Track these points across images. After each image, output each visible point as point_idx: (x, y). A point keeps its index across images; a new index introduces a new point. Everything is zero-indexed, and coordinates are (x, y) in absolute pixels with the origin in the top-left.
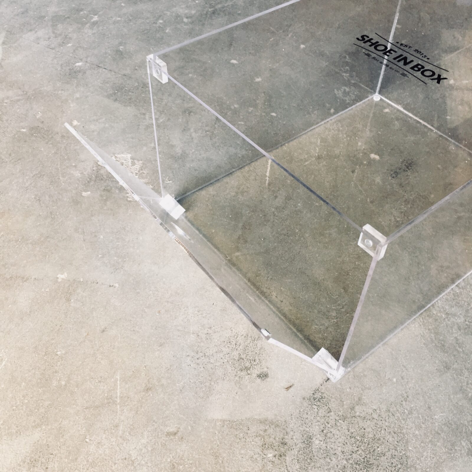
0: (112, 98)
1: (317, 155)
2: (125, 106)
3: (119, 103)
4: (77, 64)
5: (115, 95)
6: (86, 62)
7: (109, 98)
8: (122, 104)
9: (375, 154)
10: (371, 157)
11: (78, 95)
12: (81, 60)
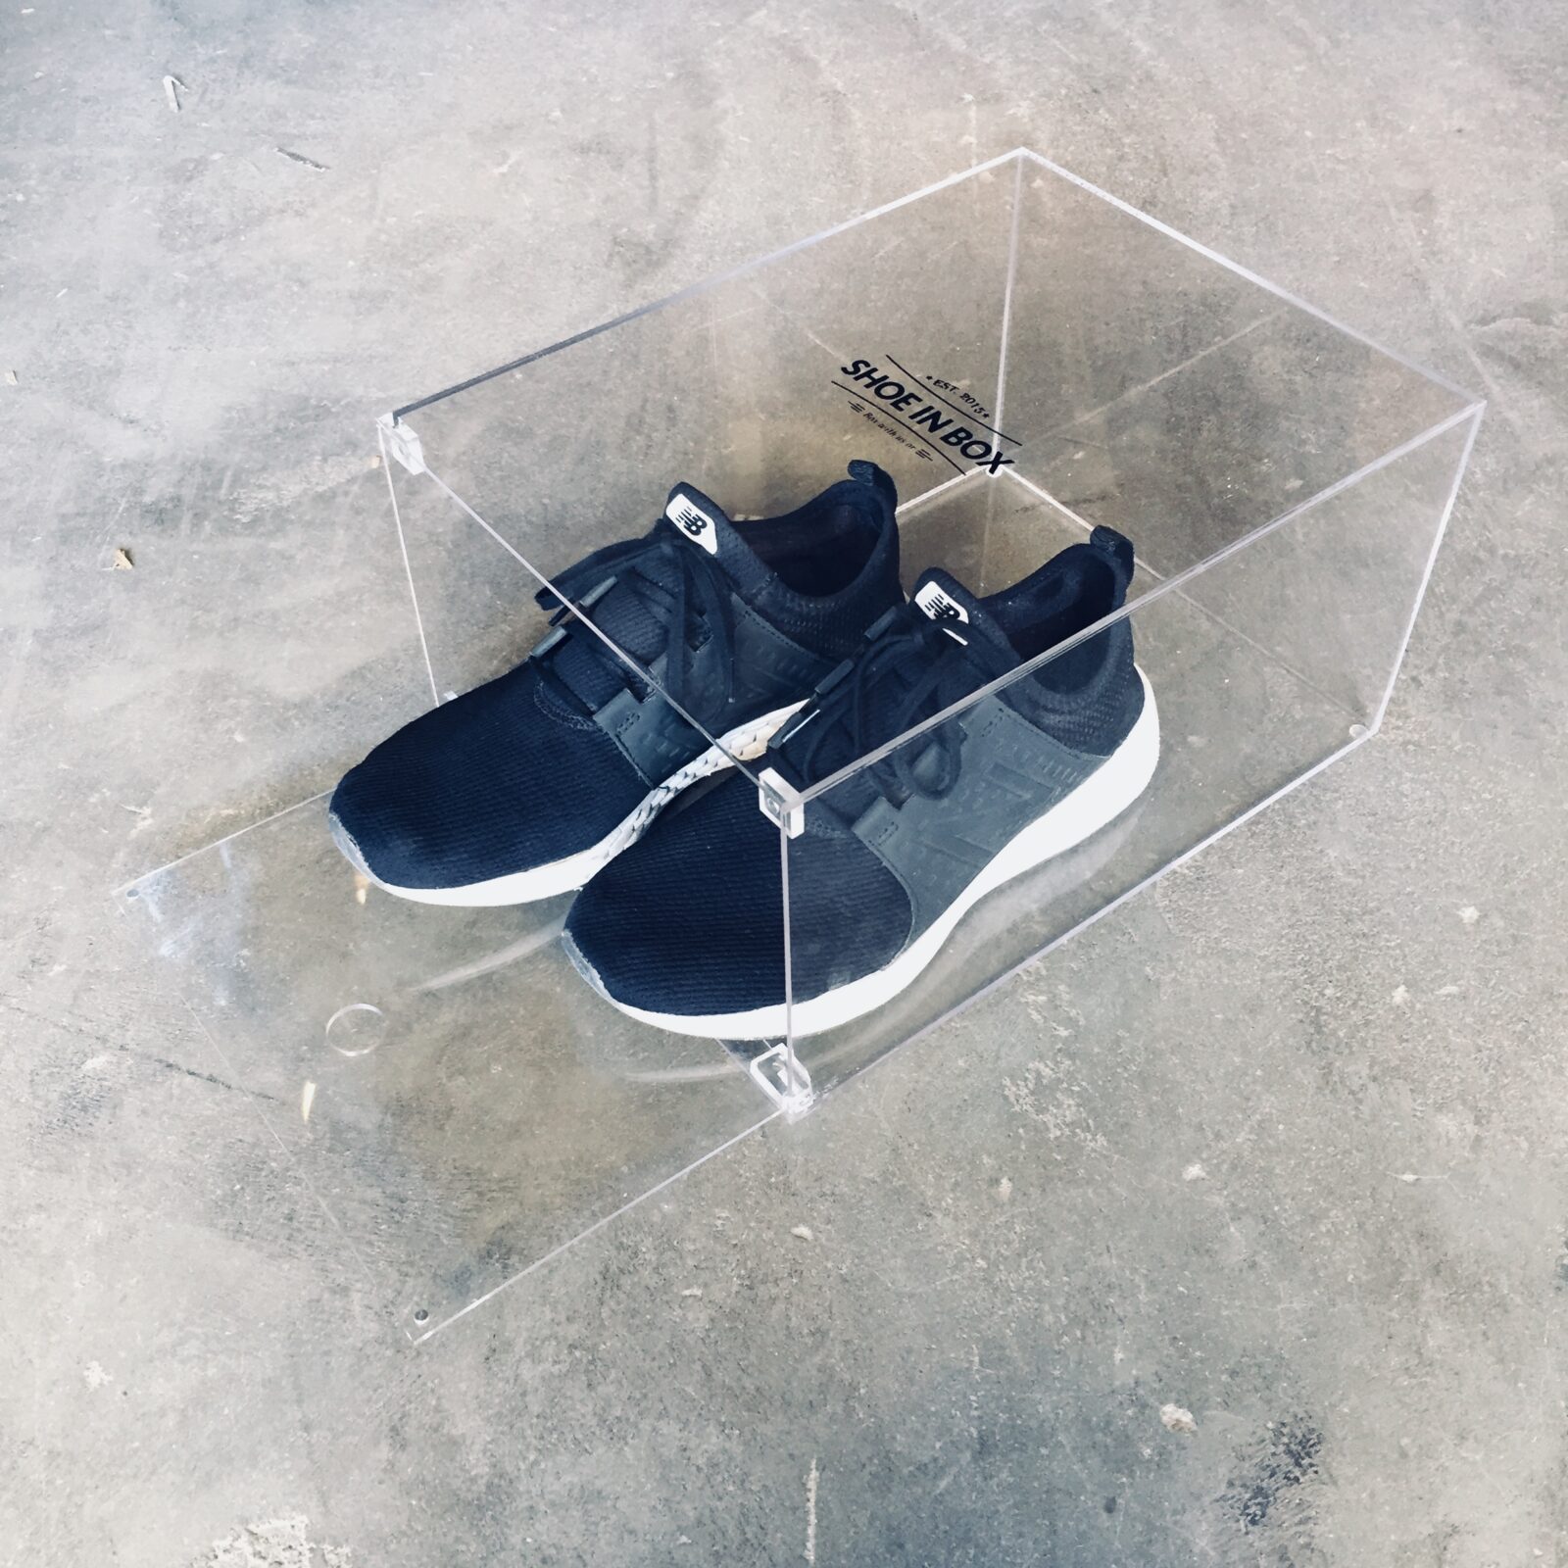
0: (222, 1222)
1: (975, 1435)
2: (271, 1256)
3: (249, 1247)
4: (91, 1064)
5: (233, 1204)
6: (122, 1048)
7: (212, 1225)
8: (260, 1249)
9: (1179, 1404)
10: (1165, 1419)
11: (96, 1227)
12: (103, 1040)
